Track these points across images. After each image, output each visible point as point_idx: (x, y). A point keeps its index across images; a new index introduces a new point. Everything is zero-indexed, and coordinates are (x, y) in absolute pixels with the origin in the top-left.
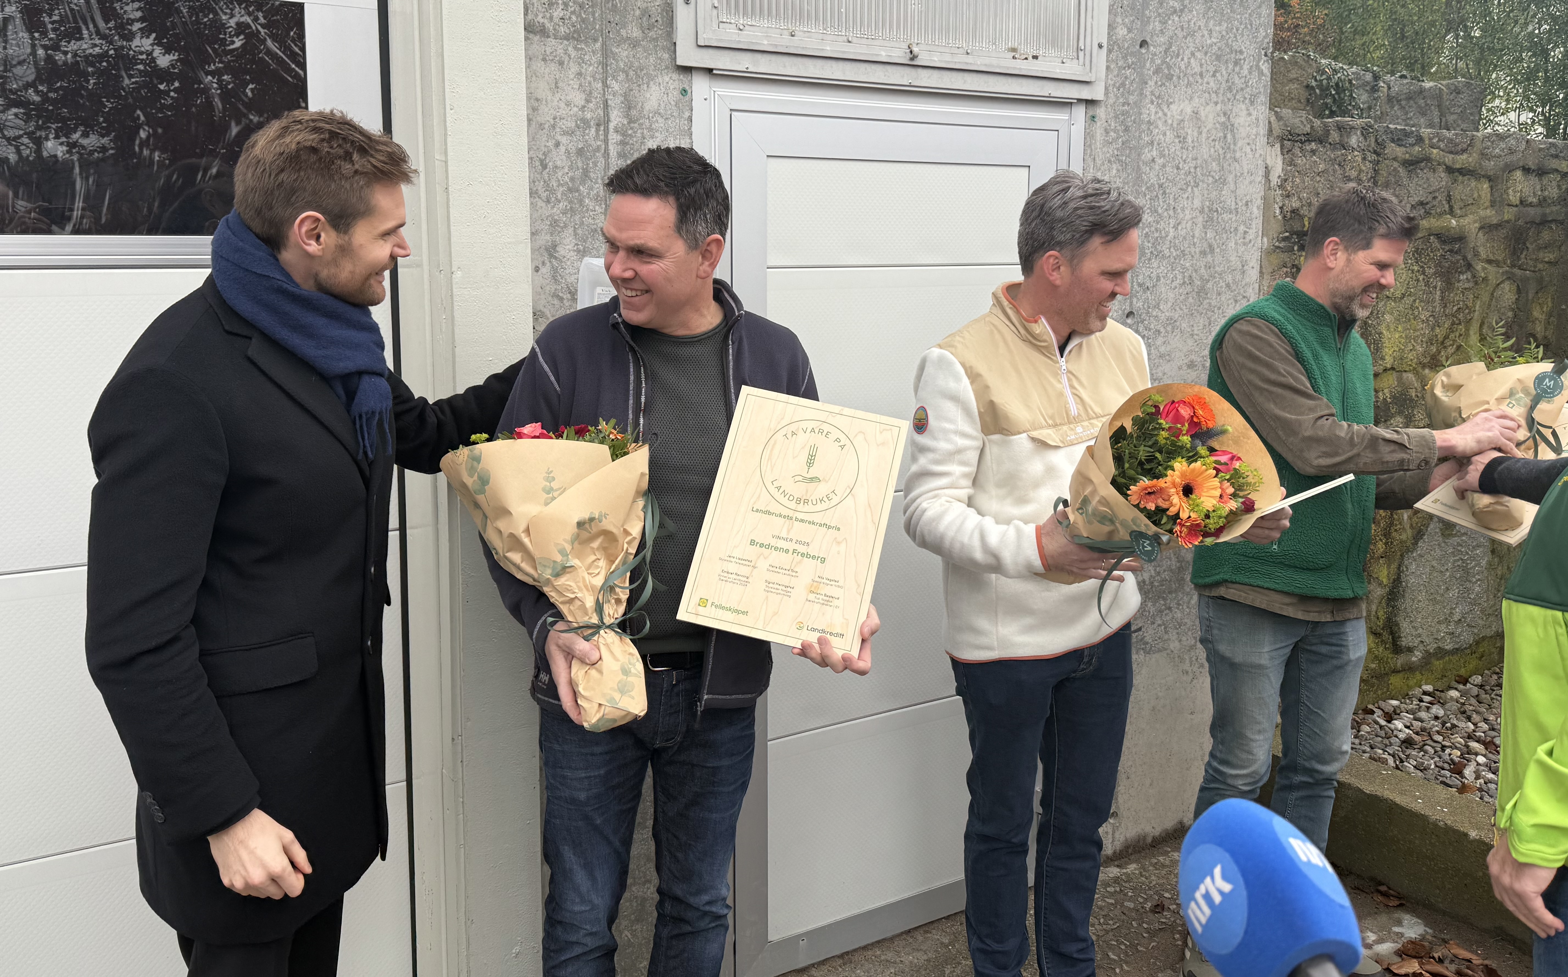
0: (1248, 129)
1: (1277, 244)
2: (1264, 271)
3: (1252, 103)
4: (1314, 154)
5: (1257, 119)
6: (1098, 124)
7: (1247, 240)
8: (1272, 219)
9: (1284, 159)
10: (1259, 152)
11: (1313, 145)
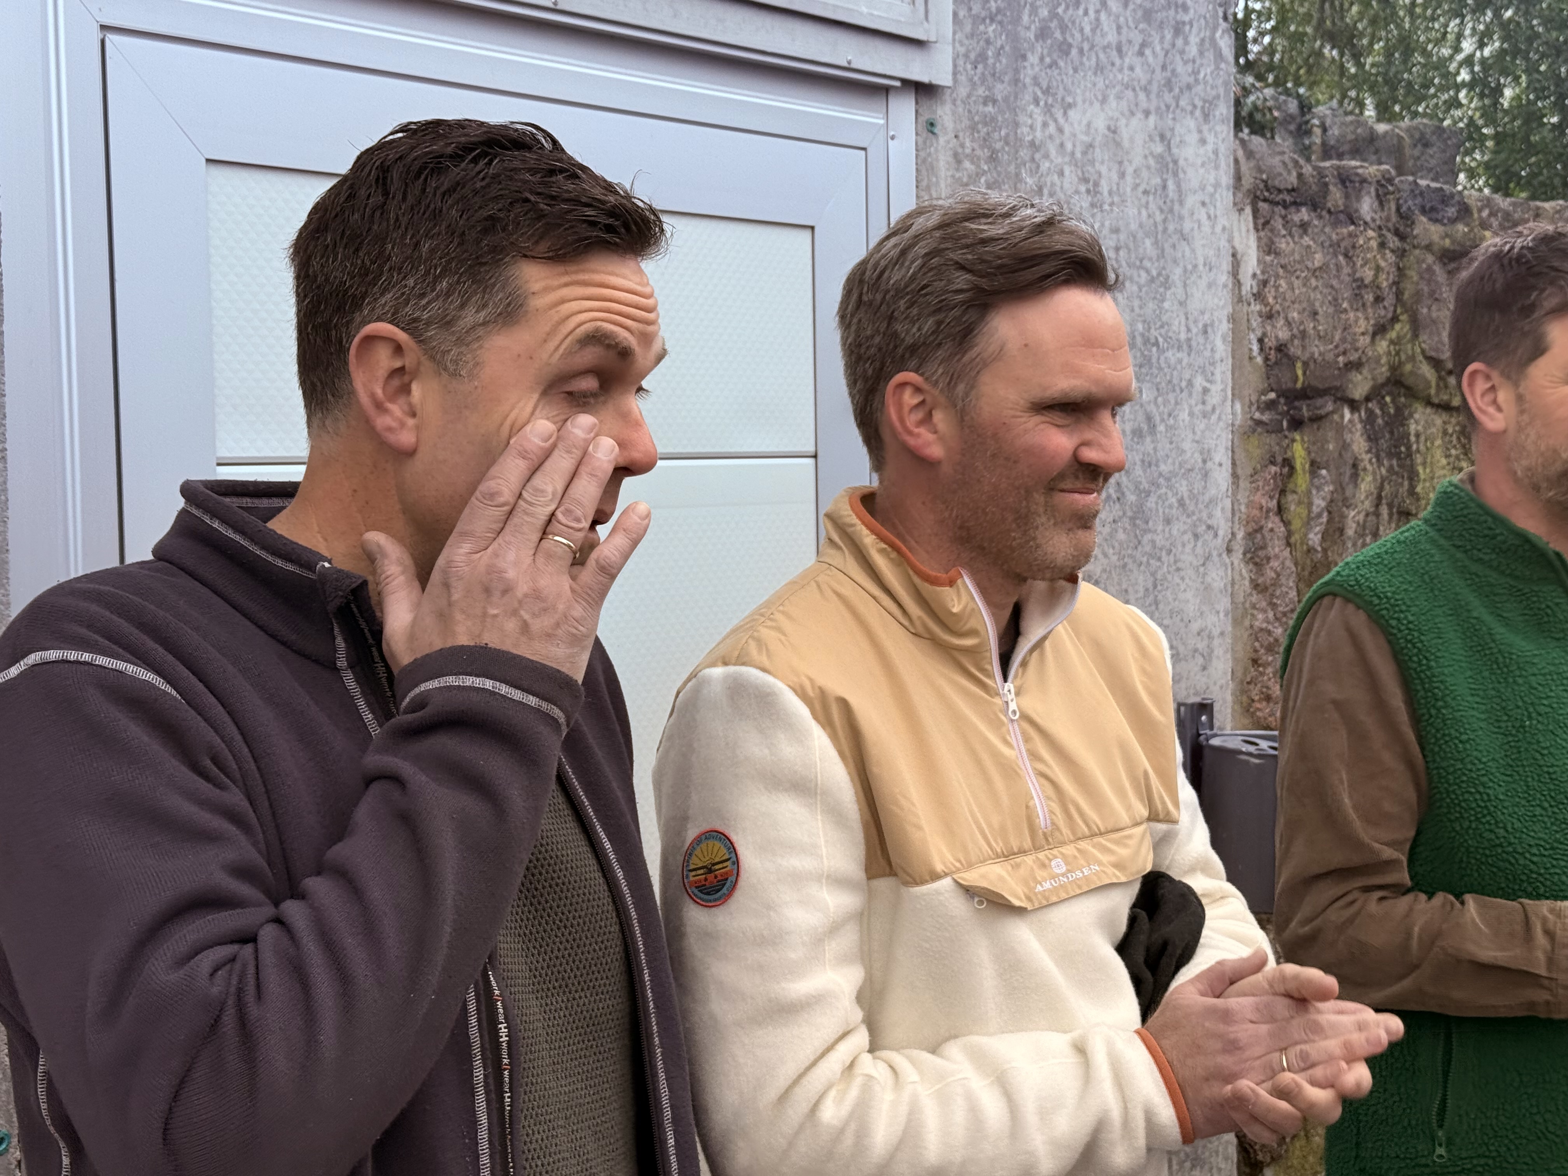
0: (1202, 171)
1: (1257, 415)
2: (1239, 471)
3: (1206, 116)
4: (1305, 232)
5: (1216, 152)
6: (942, 140)
7: (1209, 408)
8: (1246, 362)
9: (1259, 239)
10: (1223, 221)
11: (1304, 214)
